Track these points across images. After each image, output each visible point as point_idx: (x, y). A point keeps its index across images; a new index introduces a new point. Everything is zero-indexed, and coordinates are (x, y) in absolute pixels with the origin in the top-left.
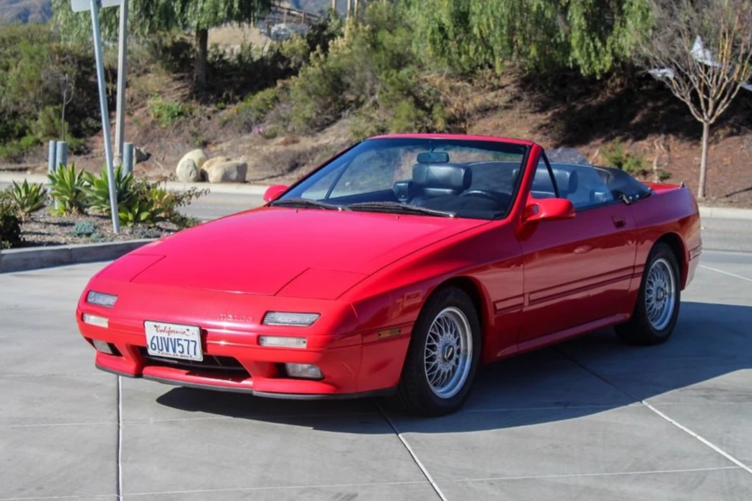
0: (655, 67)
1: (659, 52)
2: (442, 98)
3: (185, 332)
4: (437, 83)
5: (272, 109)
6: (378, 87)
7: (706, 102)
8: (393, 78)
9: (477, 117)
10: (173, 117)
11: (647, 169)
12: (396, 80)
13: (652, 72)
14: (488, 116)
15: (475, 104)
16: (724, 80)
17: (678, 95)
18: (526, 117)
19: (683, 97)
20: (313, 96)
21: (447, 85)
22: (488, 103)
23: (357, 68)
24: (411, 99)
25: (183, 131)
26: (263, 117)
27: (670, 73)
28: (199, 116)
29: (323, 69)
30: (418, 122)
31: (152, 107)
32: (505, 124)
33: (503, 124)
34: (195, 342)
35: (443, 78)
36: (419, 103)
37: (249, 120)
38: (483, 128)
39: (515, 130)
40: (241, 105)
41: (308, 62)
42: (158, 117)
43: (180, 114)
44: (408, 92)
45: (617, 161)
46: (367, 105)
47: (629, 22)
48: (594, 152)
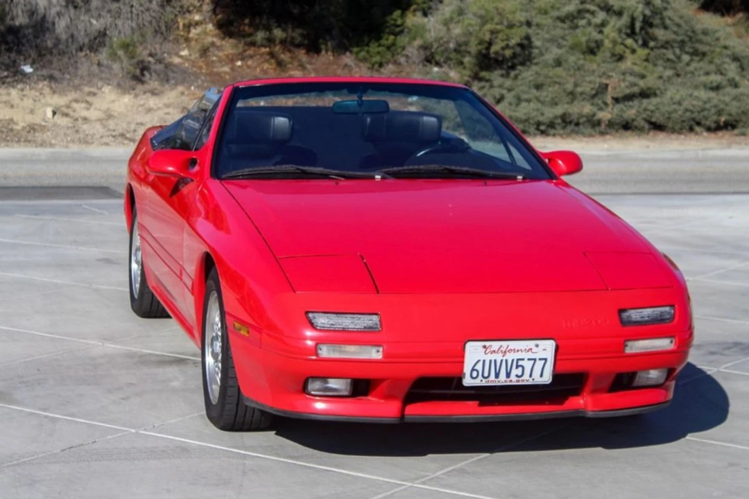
3: (531, 349)
34: (546, 360)
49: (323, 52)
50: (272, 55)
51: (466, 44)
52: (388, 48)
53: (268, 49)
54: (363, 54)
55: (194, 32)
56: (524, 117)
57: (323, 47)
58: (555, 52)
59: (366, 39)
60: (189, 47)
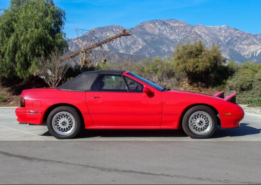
7: (53, 84)
13: (41, 77)
16: (56, 79)
17: (46, 82)
18: (4, 89)
27: (44, 77)
39: (2, 92)
49: (209, 88)
50: (199, 89)
51: (237, 86)
52: (222, 87)
53: (198, 88)
54: (217, 88)
55: (184, 85)
56: (248, 100)
57: (209, 87)
58: (257, 87)
59: (218, 85)
60: (182, 88)
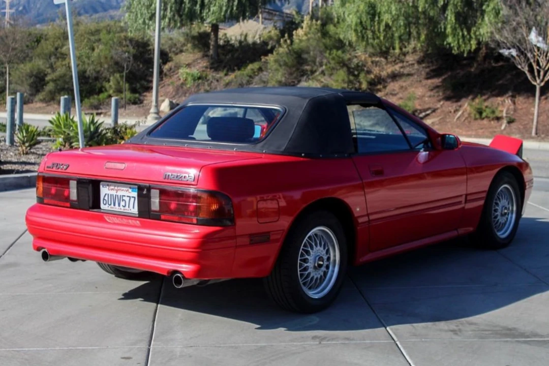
0: (504, 48)
1: (507, 38)
2: (365, 69)
4: (363, 59)
5: (257, 75)
6: (325, 61)
7: (539, 72)
8: (334, 55)
9: (389, 80)
10: (194, 80)
11: (500, 115)
12: (336, 57)
13: (501, 51)
14: (397, 81)
15: (388, 73)
17: (519, 67)
19: (523, 68)
20: (283, 67)
21: (369, 60)
22: (396, 72)
23: (311, 48)
24: (345, 69)
25: (200, 89)
26: (251, 81)
27: (514, 52)
28: (211, 80)
29: (289, 49)
30: (350, 84)
31: (182, 73)
32: (407, 86)
33: (406, 86)
35: (367, 56)
36: (350, 72)
37: (242, 82)
38: (392, 88)
39: (413, 89)
40: (237, 73)
41: (280, 45)
42: (186, 80)
43: (199, 78)
44: (343, 64)
45: (479, 111)
46: (317, 73)
47: (486, 18)
48: (464, 105)
